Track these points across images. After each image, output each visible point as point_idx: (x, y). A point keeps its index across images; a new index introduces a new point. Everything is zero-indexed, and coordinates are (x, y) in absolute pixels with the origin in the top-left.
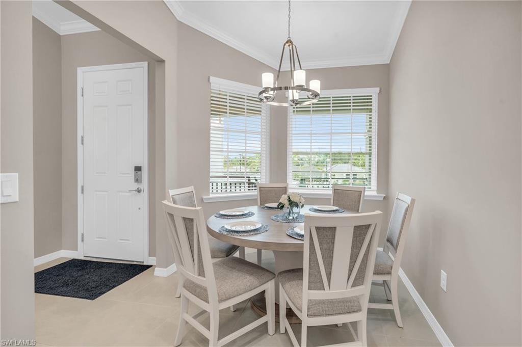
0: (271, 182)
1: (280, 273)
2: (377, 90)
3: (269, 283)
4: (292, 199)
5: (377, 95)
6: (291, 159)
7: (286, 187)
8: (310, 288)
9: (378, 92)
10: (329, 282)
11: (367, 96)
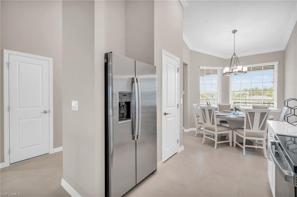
0: (222, 103)
1: (234, 129)
2: (278, 62)
3: (231, 131)
4: (236, 108)
5: (277, 65)
6: (231, 94)
7: (230, 105)
8: (246, 129)
9: (278, 63)
10: (253, 128)
11: (272, 66)
